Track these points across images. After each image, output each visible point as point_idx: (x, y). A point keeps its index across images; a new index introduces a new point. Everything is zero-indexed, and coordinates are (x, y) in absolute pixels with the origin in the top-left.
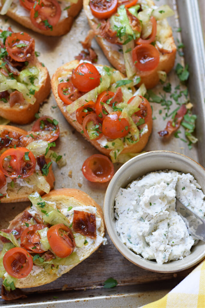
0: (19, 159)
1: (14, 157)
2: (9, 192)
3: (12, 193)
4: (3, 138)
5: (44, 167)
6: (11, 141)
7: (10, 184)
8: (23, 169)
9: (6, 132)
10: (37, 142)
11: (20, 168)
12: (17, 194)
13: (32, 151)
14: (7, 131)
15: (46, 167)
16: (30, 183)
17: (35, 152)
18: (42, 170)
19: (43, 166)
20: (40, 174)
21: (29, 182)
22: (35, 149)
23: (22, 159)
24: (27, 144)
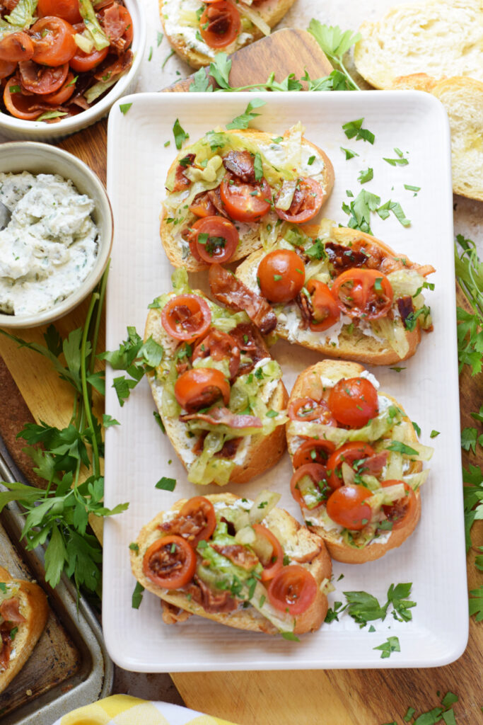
0: (366, 286)
1: (359, 282)
2: (342, 339)
3: (345, 342)
4: (355, 251)
5: (409, 317)
6: (368, 258)
7: (346, 327)
8: (372, 305)
9: (362, 243)
10: (408, 273)
11: (367, 302)
12: (355, 346)
13: (396, 284)
14: (364, 242)
15: (412, 317)
16: (380, 334)
17: (399, 287)
18: (406, 321)
19: (408, 314)
20: (401, 324)
21: (377, 332)
22: (401, 284)
23: (372, 288)
24: (392, 271)
